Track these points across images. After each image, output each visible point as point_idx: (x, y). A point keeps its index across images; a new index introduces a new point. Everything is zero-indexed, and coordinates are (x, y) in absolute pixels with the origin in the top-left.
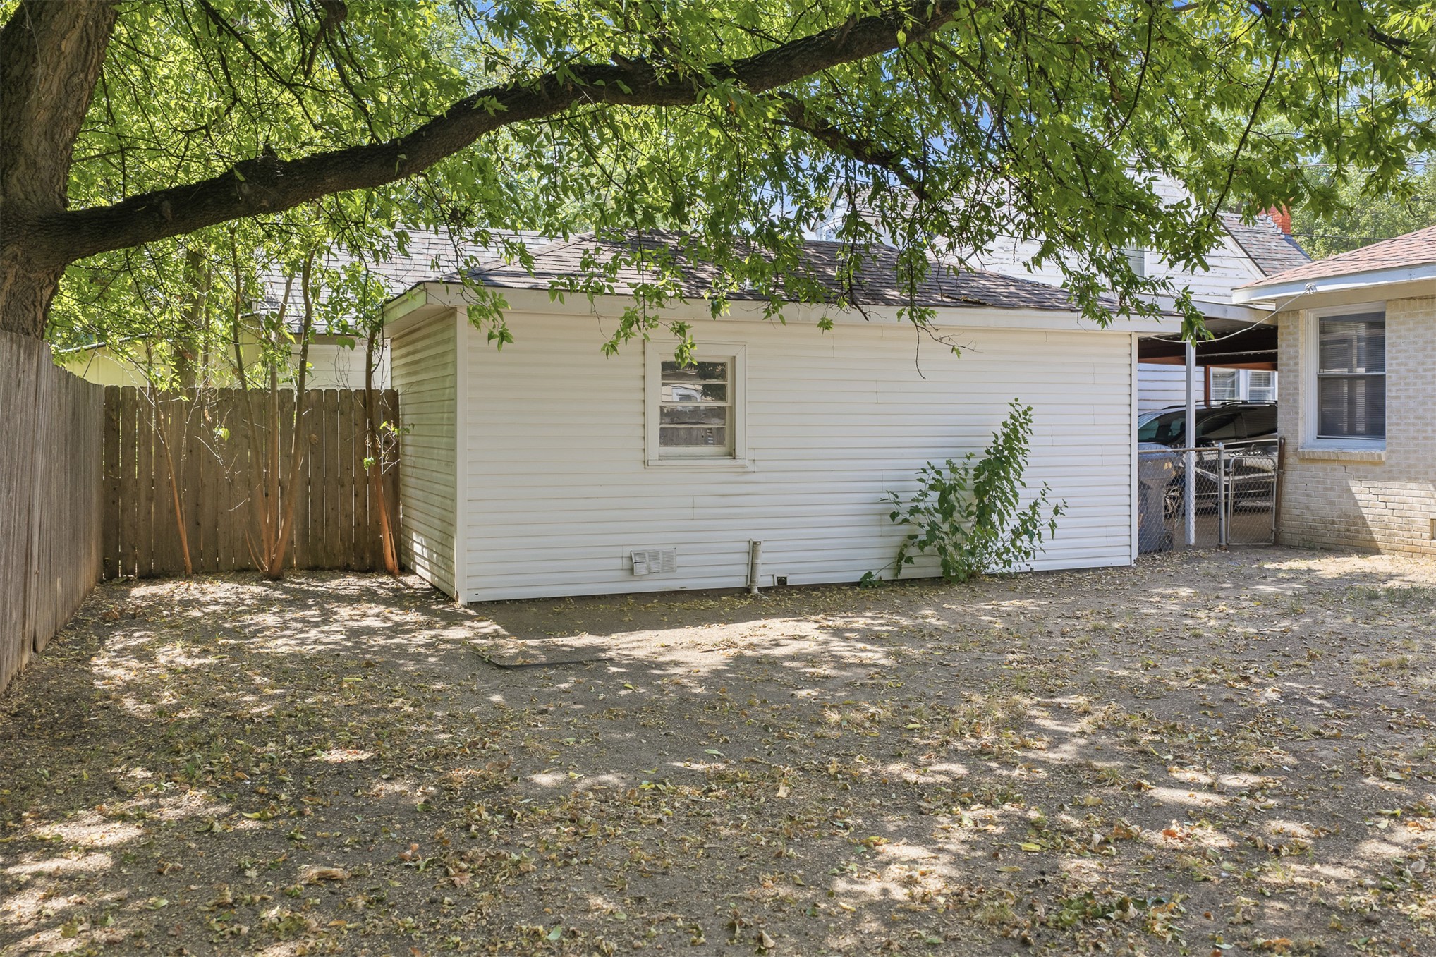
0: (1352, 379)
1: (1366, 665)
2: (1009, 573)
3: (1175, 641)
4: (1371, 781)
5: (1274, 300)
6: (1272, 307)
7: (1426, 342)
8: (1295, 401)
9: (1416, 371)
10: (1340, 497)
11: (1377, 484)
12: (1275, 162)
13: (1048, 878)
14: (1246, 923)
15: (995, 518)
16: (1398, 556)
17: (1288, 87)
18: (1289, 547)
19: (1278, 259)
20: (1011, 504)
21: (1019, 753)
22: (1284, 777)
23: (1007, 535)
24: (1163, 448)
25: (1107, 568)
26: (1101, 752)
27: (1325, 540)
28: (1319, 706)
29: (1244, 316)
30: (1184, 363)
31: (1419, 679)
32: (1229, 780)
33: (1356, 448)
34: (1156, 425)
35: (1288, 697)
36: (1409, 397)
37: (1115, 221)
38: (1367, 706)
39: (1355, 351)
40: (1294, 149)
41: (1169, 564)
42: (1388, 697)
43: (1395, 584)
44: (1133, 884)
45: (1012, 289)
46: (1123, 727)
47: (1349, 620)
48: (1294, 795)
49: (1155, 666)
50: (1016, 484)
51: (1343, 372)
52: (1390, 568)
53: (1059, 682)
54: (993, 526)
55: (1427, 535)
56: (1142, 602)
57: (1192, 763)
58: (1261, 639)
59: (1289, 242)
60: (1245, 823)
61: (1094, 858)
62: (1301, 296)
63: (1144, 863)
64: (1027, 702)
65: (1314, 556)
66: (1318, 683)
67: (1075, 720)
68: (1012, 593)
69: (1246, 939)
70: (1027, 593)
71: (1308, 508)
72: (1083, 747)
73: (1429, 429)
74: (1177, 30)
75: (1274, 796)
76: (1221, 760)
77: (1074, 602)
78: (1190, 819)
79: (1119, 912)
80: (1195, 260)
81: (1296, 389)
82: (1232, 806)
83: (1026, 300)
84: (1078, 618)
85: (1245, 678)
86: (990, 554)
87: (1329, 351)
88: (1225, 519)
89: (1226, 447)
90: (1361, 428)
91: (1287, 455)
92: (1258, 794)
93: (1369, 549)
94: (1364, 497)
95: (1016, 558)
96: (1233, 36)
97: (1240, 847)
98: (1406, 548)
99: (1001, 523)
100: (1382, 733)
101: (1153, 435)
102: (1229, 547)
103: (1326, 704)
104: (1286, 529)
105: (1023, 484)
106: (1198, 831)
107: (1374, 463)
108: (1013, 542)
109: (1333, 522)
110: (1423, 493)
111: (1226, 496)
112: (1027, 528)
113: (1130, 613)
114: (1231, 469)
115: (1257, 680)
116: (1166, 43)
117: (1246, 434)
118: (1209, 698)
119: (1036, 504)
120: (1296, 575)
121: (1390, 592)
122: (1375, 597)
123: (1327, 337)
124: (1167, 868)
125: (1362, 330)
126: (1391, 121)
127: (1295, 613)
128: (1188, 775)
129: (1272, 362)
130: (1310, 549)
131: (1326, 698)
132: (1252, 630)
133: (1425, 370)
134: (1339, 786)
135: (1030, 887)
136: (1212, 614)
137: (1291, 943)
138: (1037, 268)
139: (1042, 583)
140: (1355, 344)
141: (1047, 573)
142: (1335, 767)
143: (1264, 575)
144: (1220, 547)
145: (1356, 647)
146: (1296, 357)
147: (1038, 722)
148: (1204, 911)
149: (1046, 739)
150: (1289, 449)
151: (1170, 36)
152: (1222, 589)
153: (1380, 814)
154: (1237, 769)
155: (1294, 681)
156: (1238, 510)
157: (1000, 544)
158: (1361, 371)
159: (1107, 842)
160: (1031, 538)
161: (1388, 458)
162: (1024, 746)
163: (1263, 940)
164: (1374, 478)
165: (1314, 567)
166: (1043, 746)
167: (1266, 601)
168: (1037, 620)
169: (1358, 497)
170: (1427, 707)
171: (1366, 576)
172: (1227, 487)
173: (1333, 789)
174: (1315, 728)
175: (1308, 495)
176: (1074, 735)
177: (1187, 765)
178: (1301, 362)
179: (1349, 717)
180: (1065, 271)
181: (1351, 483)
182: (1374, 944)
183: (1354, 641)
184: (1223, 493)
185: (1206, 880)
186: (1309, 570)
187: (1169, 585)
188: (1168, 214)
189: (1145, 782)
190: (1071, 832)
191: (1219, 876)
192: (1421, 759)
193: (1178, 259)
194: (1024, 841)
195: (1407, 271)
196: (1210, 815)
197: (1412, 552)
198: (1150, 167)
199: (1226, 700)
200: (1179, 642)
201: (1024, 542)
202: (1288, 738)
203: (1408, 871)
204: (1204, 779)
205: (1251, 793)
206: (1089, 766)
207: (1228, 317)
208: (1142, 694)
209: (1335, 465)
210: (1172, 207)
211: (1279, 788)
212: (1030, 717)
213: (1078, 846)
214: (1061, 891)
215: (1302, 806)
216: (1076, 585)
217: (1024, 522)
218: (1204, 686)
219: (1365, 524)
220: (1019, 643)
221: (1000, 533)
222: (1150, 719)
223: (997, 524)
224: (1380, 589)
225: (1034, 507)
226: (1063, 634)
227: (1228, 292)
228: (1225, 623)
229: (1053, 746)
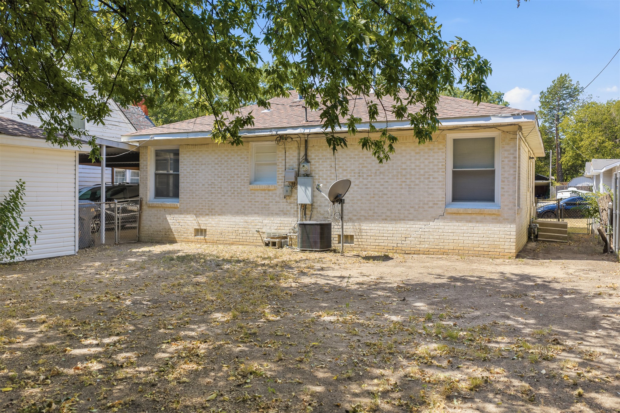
0: (168, 175)
1: (166, 286)
2: (14, 262)
3: (90, 285)
4: (162, 331)
5: (138, 141)
6: (138, 144)
7: (193, 162)
8: (146, 183)
9: (189, 172)
10: (163, 221)
11: (176, 216)
12: (131, 84)
13: (14, 402)
14: (105, 398)
15: (6, 236)
16: (183, 244)
17: (136, 54)
18: (143, 242)
19: (143, 125)
20: (15, 229)
21: (7, 346)
22: (129, 335)
23: (12, 244)
24: (91, 202)
25: (62, 256)
26: (49, 339)
27: (157, 239)
28: (147, 305)
29: (126, 147)
30: (100, 166)
31: (184, 289)
32: (107, 341)
33: (169, 202)
34: (90, 192)
35: (134, 303)
36: (187, 182)
37: (62, 100)
38: (164, 302)
39: (169, 164)
40: (138, 80)
41: (91, 253)
42: (172, 298)
43: (180, 254)
44: (56, 394)
45: (16, 127)
46: (61, 326)
47: (162, 269)
48: (131, 342)
49: (80, 297)
50: (18, 220)
51: (165, 172)
52: (179, 248)
53: (32, 310)
54: (5, 240)
55: (193, 235)
56: (78, 270)
57: (91, 336)
58: (127, 281)
59: (148, 119)
60: (110, 357)
61: (39, 387)
62: (148, 141)
63: (63, 384)
64: (15, 321)
65: (152, 245)
66: (147, 295)
67: (38, 326)
68: (15, 271)
69: (104, 405)
70: (22, 271)
71: (151, 226)
72: (40, 338)
73: (194, 195)
74: (89, 20)
75: (124, 344)
76: (104, 333)
77: (45, 273)
78: (87, 360)
79: (47, 408)
80: (99, 120)
81: (147, 178)
82: (105, 352)
83: (22, 132)
84: (46, 280)
85: (118, 297)
86: (3, 254)
87: (159, 164)
88: (117, 233)
89: (118, 202)
90: (171, 194)
91: (143, 205)
92: (117, 344)
93: (173, 241)
94: (171, 221)
95: (17, 254)
96: (114, 28)
97: (107, 368)
98: (186, 240)
99: (9, 238)
100: (168, 311)
101: (89, 197)
102: (119, 244)
103: (149, 303)
104: (142, 235)
105: (22, 220)
106: (90, 365)
107: (175, 208)
108: (15, 248)
109: (160, 231)
110: (192, 219)
111: (118, 223)
112: (23, 239)
113: (71, 275)
114: (120, 211)
115: (124, 298)
116: (84, 25)
117: (128, 196)
118: (102, 307)
119: (26, 228)
120: (143, 254)
121: (178, 257)
122: (172, 259)
123: (159, 158)
124: (74, 384)
125: (172, 156)
126: (174, 75)
127: (142, 268)
128: (88, 341)
129: (137, 166)
130: (152, 242)
131: (149, 301)
132: (124, 277)
133: (193, 172)
134: (149, 335)
135: (4, 408)
136: (108, 272)
137: (122, 402)
138: (25, 117)
139: (29, 266)
140: (169, 161)
141: (34, 261)
142: (149, 328)
143: (132, 254)
144: (115, 244)
145: (163, 280)
146: (147, 165)
147: (19, 330)
148: (87, 398)
149: (22, 337)
150: (144, 202)
151: (87, 23)
152: (114, 261)
153: (163, 343)
154: (110, 335)
155: (138, 296)
156: (123, 228)
157: (8, 249)
158: (171, 172)
159: (47, 378)
160: (24, 244)
161: (180, 206)
162: (10, 343)
163: (111, 404)
164: (176, 214)
165: (151, 250)
166: (20, 341)
167: (131, 265)
168: (27, 283)
169: (169, 221)
170: (186, 299)
171: (169, 252)
172: (118, 219)
173: (147, 336)
174: (143, 313)
175: (151, 221)
176: (37, 333)
177: (88, 337)
178: (149, 167)
179: (157, 307)
180: (42, 120)
181: (167, 216)
182: (154, 393)
183: (163, 277)
184: (117, 221)
185: (90, 384)
186: (150, 251)
187: (91, 261)
188: (87, 100)
189: (68, 348)
190: (29, 378)
191: (96, 382)
192: (180, 319)
193: (91, 119)
194: (4, 387)
195: (186, 134)
196: (96, 357)
197: (188, 241)
198: (83, 78)
199: (109, 307)
200: (93, 285)
201: (21, 247)
202: (132, 320)
203: (170, 362)
204: (95, 342)
205: (114, 344)
206: (42, 346)
207: (120, 147)
208: (72, 310)
209: (161, 209)
210: (89, 97)
211: (126, 340)
212: (16, 328)
213: (32, 384)
214: (20, 406)
215: (134, 346)
216: (47, 265)
217: (21, 237)
218: (100, 303)
219: (172, 232)
220: (14, 294)
221: (9, 244)
222: (75, 320)
223: (7, 239)
224: (175, 256)
225: (25, 230)
226: (38, 288)
227: (119, 136)
228: (113, 275)
229: (25, 341)
